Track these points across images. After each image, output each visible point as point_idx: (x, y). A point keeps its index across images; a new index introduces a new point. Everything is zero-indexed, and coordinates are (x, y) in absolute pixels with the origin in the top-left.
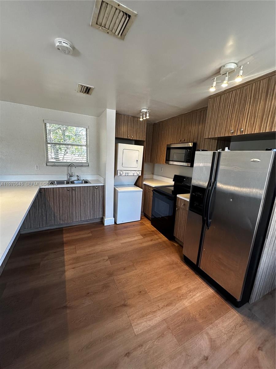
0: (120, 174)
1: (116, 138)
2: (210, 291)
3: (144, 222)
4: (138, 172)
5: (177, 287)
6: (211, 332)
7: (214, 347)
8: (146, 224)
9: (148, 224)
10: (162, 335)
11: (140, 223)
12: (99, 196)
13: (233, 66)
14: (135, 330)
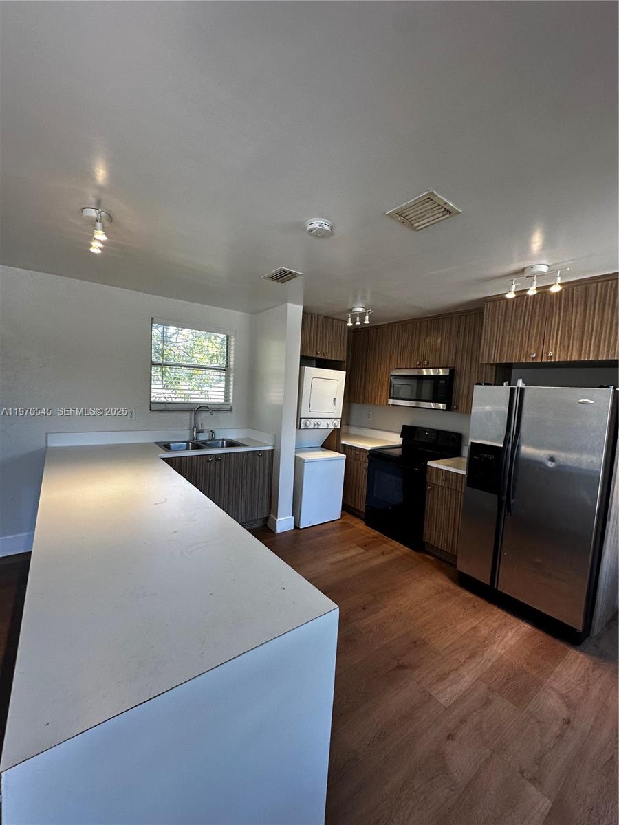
0: (306, 425)
1: (302, 357)
2: (526, 627)
3: (349, 522)
4: (335, 421)
5: (470, 627)
6: (556, 685)
7: (570, 706)
8: (356, 525)
9: (360, 525)
10: (487, 702)
11: (341, 525)
12: (264, 472)
13: (544, 269)
14: (442, 701)
